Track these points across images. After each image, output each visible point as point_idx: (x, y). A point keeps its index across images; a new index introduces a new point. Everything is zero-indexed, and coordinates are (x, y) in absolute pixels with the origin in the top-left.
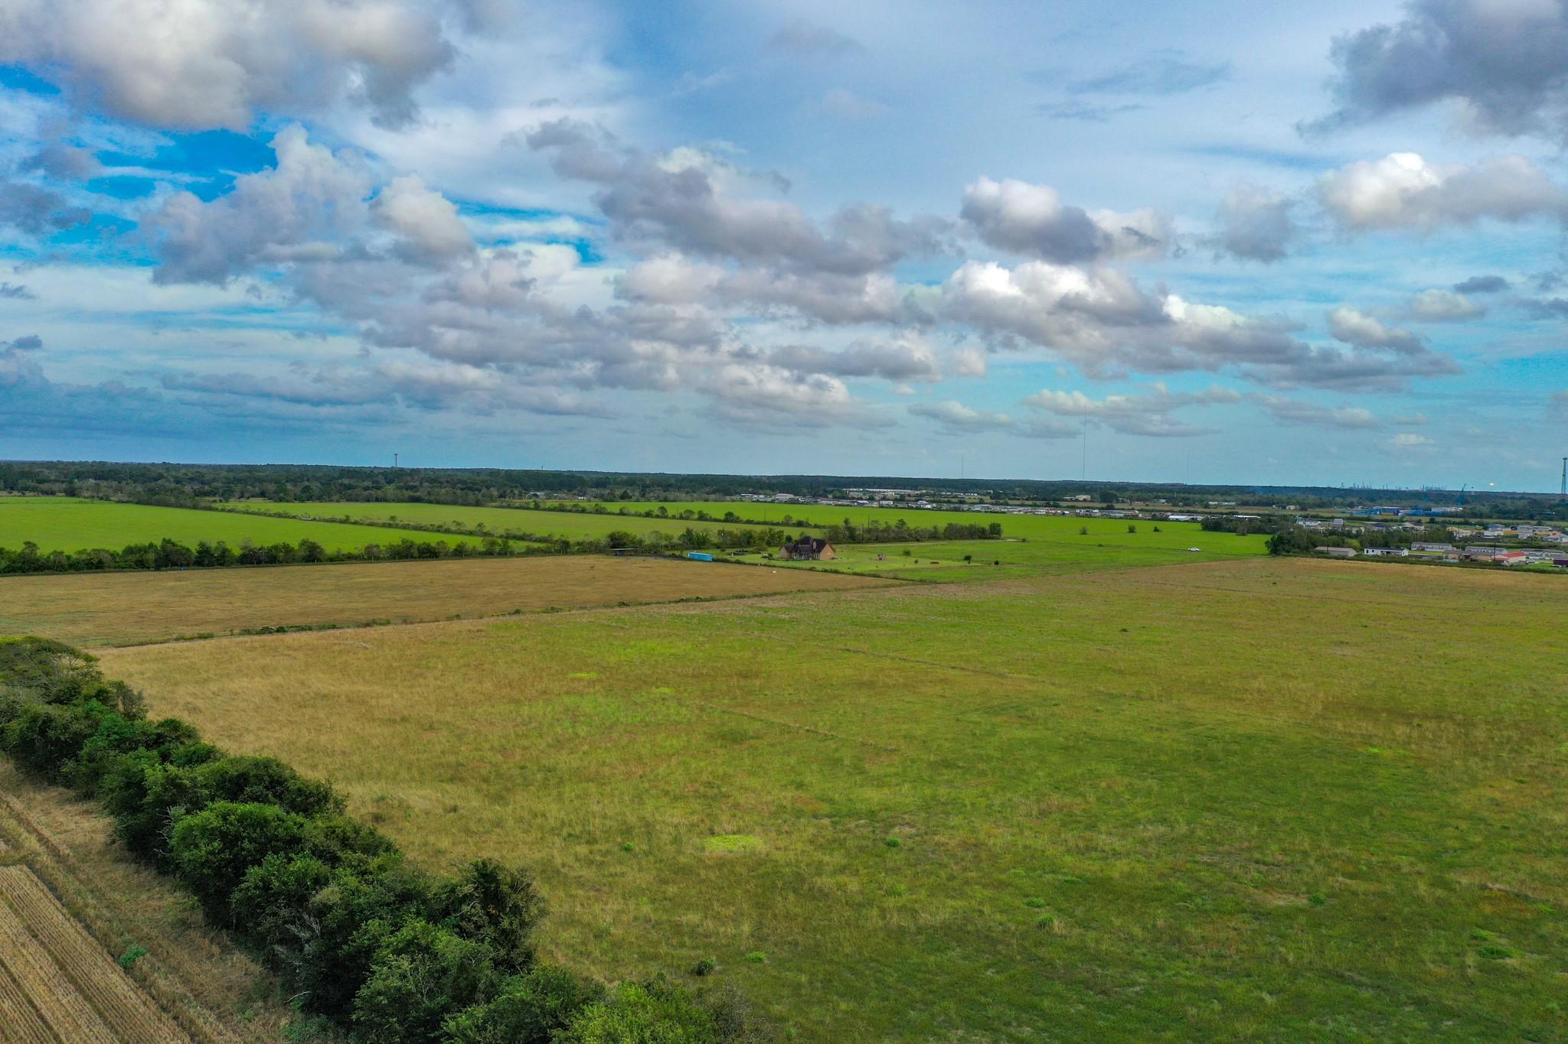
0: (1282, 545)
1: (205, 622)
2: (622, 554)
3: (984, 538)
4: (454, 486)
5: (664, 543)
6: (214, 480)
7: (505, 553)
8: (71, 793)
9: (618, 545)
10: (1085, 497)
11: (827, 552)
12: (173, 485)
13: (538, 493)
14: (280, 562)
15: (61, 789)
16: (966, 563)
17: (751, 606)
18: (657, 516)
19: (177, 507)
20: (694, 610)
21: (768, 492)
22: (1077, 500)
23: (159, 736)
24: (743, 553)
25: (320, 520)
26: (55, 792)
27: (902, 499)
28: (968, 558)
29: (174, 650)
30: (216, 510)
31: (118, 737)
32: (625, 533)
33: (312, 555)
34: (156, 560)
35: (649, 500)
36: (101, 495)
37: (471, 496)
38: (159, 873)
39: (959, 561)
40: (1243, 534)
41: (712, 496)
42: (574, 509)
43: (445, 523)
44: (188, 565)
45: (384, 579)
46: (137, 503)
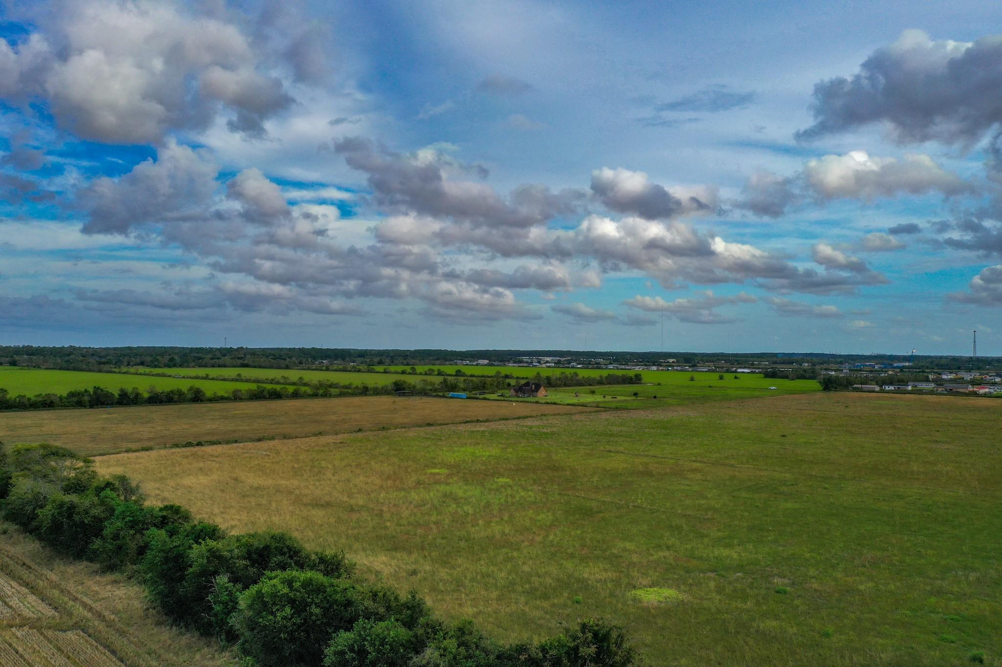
0: (829, 385)
1: (140, 440)
2: (404, 395)
3: (632, 384)
4: (267, 357)
5: (429, 387)
6: (107, 355)
7: (325, 395)
8: (96, 566)
9: (399, 389)
10: (673, 360)
11: (542, 392)
12: (81, 358)
13: (324, 361)
14: (175, 402)
15: (85, 563)
16: (634, 398)
17: (517, 425)
18: (410, 374)
19: (87, 371)
20: (481, 428)
21: (471, 359)
22: (668, 362)
23: (164, 517)
24: (484, 393)
25: (187, 378)
26: (82, 565)
27: (559, 362)
28: (636, 394)
29: (128, 458)
30: (115, 372)
31: (132, 519)
32: (404, 381)
33: (197, 397)
34: (90, 401)
35: (397, 365)
36: (34, 365)
37: (282, 363)
38: (201, 635)
39: (629, 396)
40: (793, 379)
41: (437, 362)
42: (354, 369)
43: (275, 378)
44: (112, 404)
45: (252, 412)
46: (59, 369)
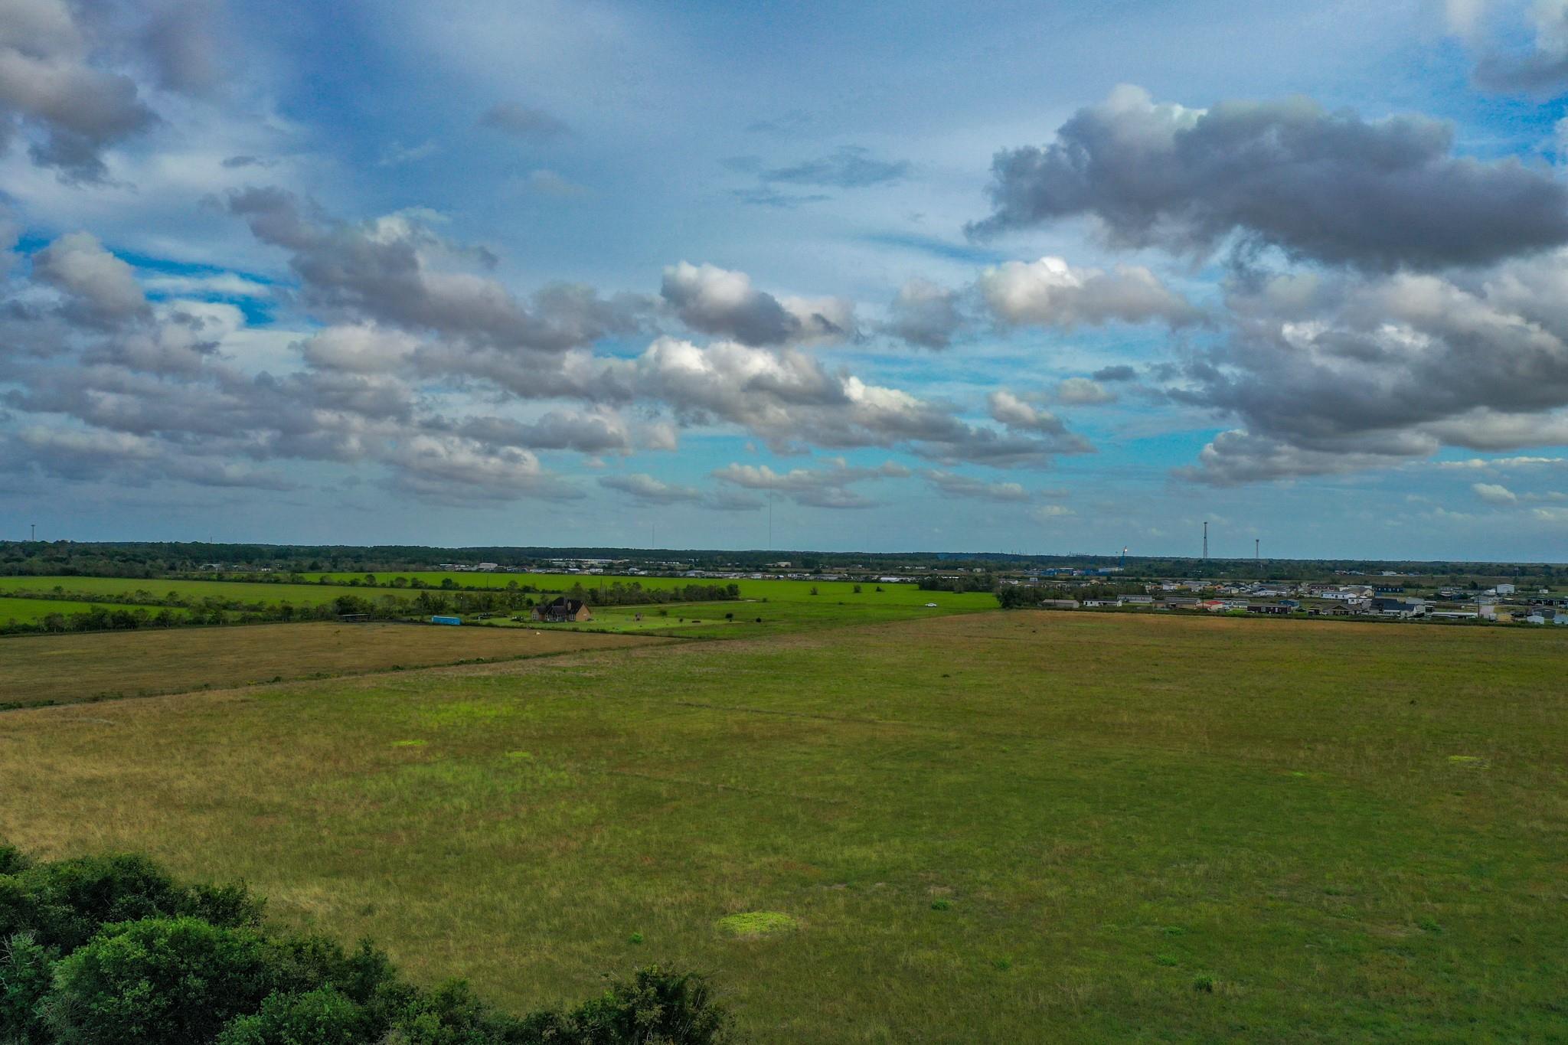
0: (1010, 600)
2: (354, 620)
3: (723, 600)
5: (398, 608)
7: (217, 622)
9: (346, 611)
10: (786, 563)
11: (583, 613)
13: (214, 565)
16: (726, 621)
17: (542, 666)
18: (364, 585)
20: (484, 672)
21: (467, 561)
22: (779, 567)
24: (489, 617)
27: (610, 567)
28: (729, 616)
32: (355, 598)
35: (343, 571)
37: (138, 568)
39: (722, 619)
40: (960, 592)
41: (413, 566)
42: (266, 580)
43: (126, 593)
45: (82, 651)
